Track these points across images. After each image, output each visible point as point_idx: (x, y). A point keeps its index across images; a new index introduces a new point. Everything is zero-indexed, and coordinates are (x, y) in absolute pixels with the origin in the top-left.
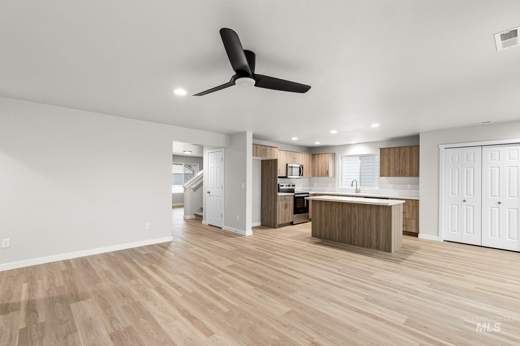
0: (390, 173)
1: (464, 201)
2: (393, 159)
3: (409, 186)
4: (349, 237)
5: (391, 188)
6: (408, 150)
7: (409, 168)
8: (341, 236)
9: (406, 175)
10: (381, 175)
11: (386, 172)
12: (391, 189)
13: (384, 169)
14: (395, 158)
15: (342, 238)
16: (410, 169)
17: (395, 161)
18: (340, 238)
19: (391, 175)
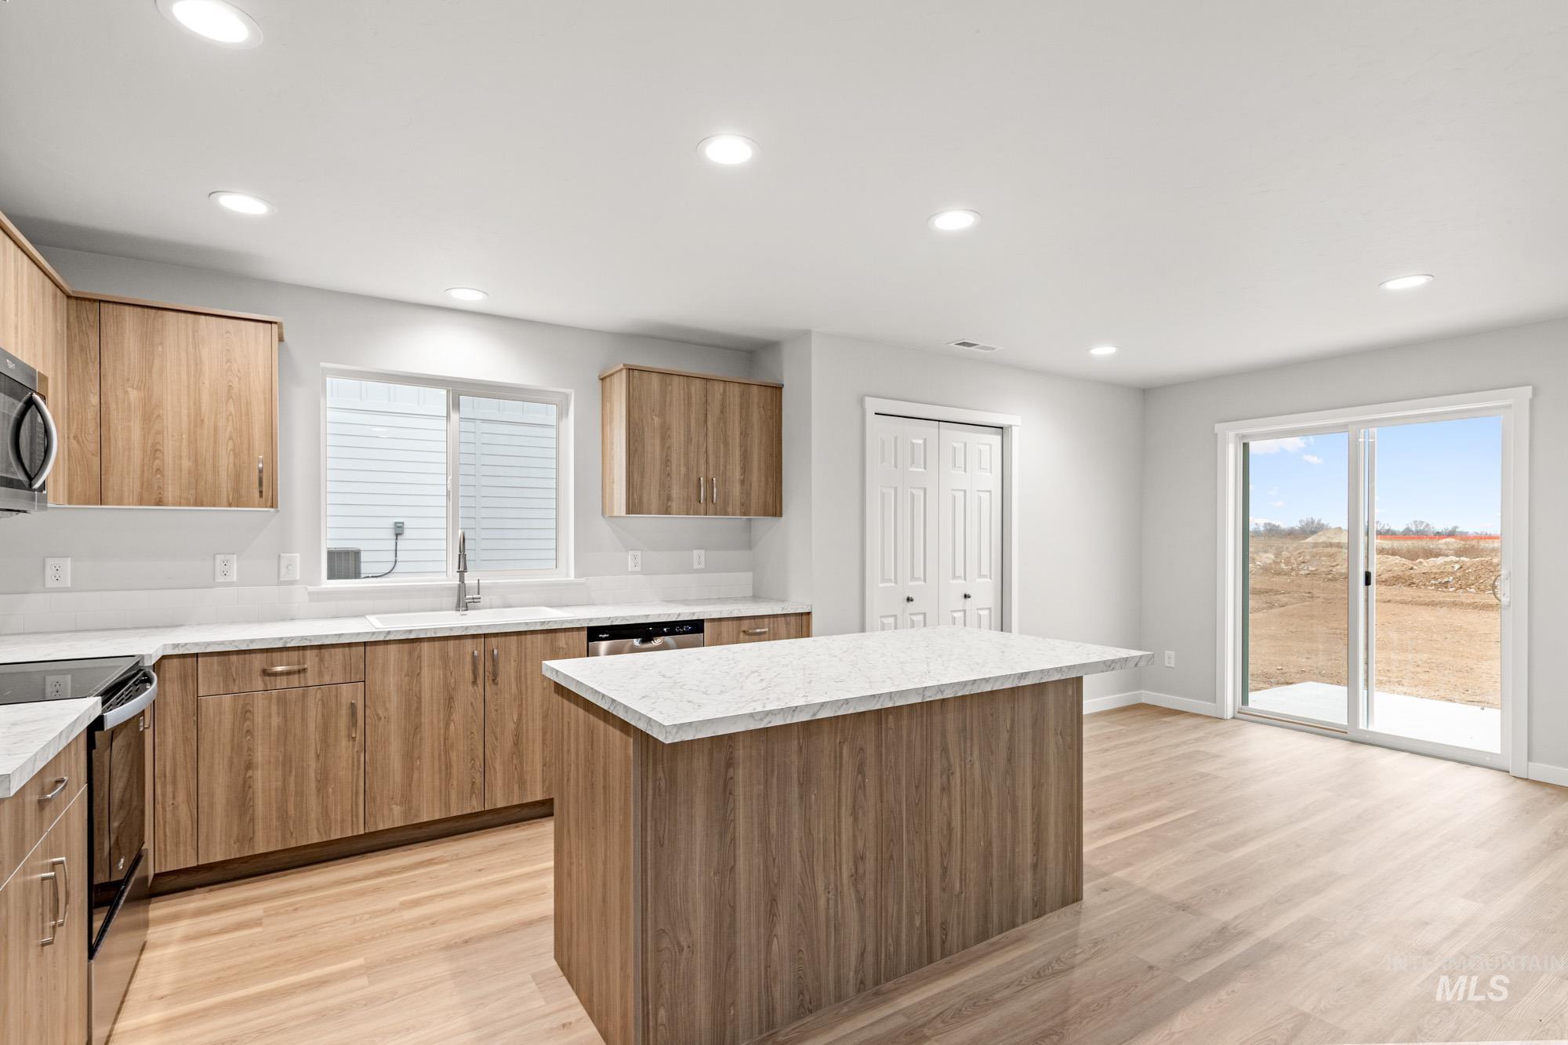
0: (669, 498)
1: (909, 600)
2: (682, 432)
3: (698, 557)
4: (917, 923)
5: (630, 570)
6: (735, 391)
7: (737, 475)
8: (870, 948)
9: (730, 510)
10: (634, 506)
11: (652, 495)
12: (633, 573)
13: (642, 474)
14: (689, 426)
15: (877, 955)
16: (742, 482)
17: (689, 440)
18: (870, 959)
19: (674, 505)
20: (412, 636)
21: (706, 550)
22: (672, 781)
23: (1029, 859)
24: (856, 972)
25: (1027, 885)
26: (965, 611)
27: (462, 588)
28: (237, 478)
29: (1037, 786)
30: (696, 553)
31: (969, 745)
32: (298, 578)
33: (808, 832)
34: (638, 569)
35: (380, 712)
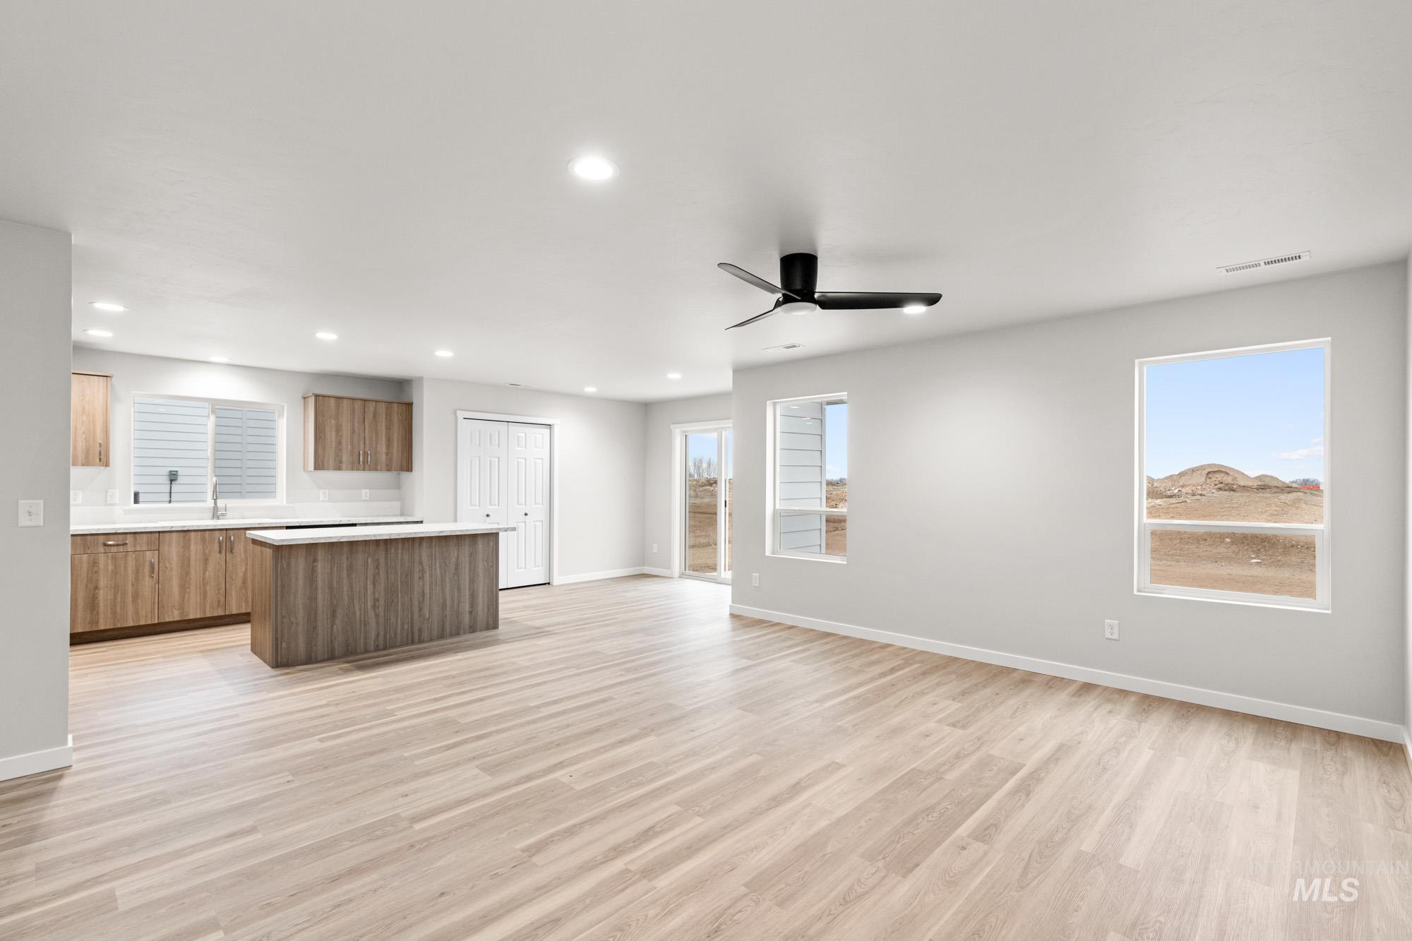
0: (341, 462)
1: (488, 516)
2: (349, 427)
3: (365, 493)
4: (406, 627)
5: (321, 499)
6: (382, 409)
7: (384, 450)
8: (382, 633)
9: (379, 468)
10: (319, 466)
11: (331, 462)
12: (323, 501)
13: (324, 449)
14: (353, 425)
15: (385, 637)
16: (387, 454)
17: (353, 431)
18: (381, 637)
19: (344, 466)
20: (186, 529)
21: (370, 489)
22: (289, 564)
23: (468, 609)
24: (374, 642)
25: (466, 618)
26: (525, 522)
27: (215, 509)
28: (87, 452)
29: (472, 581)
30: (364, 491)
31: (434, 561)
32: (117, 502)
33: (351, 588)
34: (327, 499)
35: (167, 565)
